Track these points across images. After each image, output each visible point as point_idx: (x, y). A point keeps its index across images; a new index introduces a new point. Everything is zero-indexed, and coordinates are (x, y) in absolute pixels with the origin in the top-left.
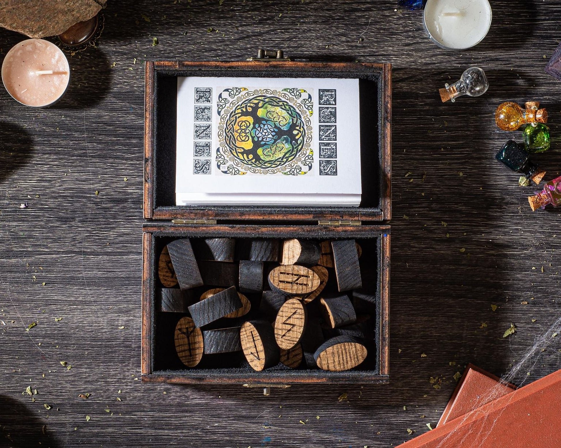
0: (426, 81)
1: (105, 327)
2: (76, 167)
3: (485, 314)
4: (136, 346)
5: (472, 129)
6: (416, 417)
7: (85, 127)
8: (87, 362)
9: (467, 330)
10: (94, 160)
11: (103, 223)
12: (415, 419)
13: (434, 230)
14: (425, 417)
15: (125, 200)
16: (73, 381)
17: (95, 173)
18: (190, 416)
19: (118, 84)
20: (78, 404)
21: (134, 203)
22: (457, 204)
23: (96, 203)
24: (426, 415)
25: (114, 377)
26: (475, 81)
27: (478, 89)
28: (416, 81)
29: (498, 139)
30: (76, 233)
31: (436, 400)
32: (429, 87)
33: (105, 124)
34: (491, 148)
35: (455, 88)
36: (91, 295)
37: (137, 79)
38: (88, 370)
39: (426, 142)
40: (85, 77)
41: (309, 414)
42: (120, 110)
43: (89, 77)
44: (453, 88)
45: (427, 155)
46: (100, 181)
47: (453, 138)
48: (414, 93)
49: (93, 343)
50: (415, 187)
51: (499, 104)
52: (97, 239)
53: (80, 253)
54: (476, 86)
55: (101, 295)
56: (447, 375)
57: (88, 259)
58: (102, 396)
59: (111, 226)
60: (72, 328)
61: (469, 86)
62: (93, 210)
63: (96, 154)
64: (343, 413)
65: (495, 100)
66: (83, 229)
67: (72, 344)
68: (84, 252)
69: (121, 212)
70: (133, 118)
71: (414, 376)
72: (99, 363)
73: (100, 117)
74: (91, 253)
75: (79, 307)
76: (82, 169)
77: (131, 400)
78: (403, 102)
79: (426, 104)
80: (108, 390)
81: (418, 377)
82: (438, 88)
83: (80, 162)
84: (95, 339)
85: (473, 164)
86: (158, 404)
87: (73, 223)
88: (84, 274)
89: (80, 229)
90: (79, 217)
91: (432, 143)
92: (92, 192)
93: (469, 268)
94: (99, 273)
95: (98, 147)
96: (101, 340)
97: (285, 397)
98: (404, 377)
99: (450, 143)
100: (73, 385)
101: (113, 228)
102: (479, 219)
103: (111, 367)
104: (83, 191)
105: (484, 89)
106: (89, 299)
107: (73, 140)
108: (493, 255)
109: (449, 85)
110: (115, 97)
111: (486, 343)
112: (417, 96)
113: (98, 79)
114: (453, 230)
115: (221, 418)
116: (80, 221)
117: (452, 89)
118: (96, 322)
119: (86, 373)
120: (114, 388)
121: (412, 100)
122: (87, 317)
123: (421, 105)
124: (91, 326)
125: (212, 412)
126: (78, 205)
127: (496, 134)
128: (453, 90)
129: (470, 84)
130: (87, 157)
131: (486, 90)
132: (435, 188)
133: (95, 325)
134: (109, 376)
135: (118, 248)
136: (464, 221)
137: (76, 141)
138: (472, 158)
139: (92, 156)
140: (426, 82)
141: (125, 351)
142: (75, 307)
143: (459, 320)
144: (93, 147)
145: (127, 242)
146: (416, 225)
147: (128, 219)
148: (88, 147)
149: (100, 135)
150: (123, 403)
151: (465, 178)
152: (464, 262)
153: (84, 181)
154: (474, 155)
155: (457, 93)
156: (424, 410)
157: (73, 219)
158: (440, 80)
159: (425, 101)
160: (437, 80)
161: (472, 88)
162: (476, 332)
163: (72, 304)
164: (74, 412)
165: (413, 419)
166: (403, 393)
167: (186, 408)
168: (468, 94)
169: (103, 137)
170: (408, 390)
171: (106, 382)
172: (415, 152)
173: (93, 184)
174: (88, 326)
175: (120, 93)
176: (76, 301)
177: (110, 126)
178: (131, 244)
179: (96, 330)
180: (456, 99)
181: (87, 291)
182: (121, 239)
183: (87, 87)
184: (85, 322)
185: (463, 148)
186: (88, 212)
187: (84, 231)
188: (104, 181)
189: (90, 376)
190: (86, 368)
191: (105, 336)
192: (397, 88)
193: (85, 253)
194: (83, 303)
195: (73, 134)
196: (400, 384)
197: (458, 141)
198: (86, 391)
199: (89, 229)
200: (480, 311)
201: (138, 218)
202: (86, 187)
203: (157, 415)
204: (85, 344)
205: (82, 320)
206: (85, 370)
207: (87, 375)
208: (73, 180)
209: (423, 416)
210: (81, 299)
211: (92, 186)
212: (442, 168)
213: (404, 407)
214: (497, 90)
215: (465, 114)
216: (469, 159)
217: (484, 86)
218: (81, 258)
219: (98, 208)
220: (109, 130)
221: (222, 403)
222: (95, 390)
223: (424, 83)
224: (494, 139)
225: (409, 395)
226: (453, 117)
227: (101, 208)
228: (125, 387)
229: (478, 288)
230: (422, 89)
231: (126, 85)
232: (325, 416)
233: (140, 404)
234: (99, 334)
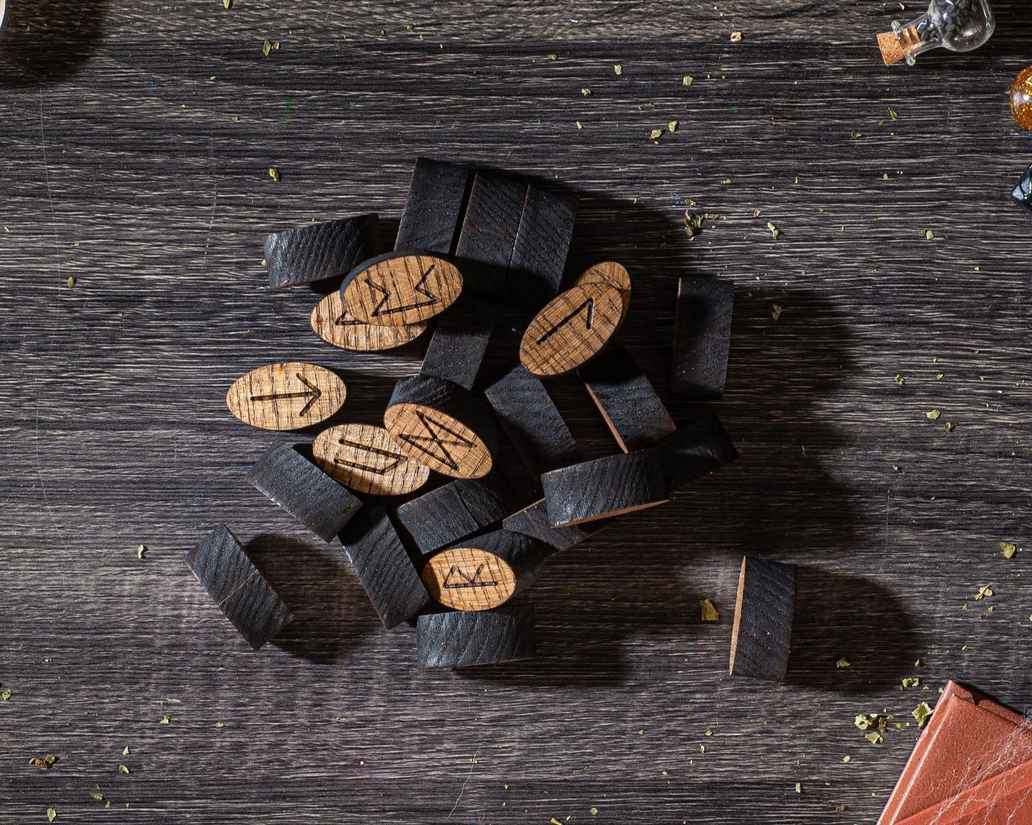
0: (845, 14)
1: (92, 599)
2: (20, 220)
3: (989, 565)
4: (165, 642)
5: (956, 130)
6: (824, 809)
7: (42, 127)
8: (50, 680)
9: (945, 604)
10: (63, 204)
11: (86, 353)
12: (825, 814)
13: (867, 367)
14: (846, 809)
15: (137, 300)
16: (15, 727)
17: (66, 236)
18: (292, 809)
19: (120, 25)
20: (28, 780)
21: (158, 305)
22: (920, 304)
23: (69, 307)
24: (849, 806)
25: (113, 717)
26: (961, 15)
27: (969, 33)
28: (822, 15)
29: (1017, 151)
30: (23, 376)
31: (872, 769)
32: (855, 30)
33: (89, 118)
34: (999, 174)
35: (915, 33)
36: (59, 522)
37: (164, 13)
38: (51, 700)
39: (849, 159)
40: (42, 8)
41: (572, 802)
42: (126, 85)
43: (52, 8)
44: (909, 31)
45: (848, 190)
46: (79, 254)
47: (913, 152)
48: (818, 44)
49: (64, 637)
50: (823, 266)
51: (1020, 69)
52: (71, 391)
53: (31, 424)
54: (964, 27)
55: (80, 522)
56: (899, 711)
57: (51, 438)
58: (85, 763)
59: (105, 360)
60: (13, 602)
61: (950, 27)
62: (61, 322)
63: (70, 190)
64: (654, 800)
65: (1008, 61)
66: (38, 367)
67: (12, 640)
68: (41, 421)
69: (129, 327)
70: (156, 105)
71: (820, 713)
72: (76, 683)
73: (78, 102)
74: (59, 425)
75: (30, 551)
76: (35, 225)
77: (152, 772)
78: (794, 65)
79: (849, 71)
80: (99, 747)
81: (832, 715)
82: (873, 32)
83: (31, 210)
84: (66, 628)
85: (958, 211)
86: (215, 780)
87: (14, 354)
88: (41, 474)
89: (31, 368)
90: (29, 339)
91: (862, 162)
92: (59, 280)
93: (951, 457)
94: (78, 470)
95: (72, 173)
96: (81, 629)
97: (518, 763)
98: (796, 715)
99: (903, 161)
100: (17, 736)
101: (110, 365)
102: (973, 342)
103: (105, 694)
104: (38, 278)
105: (983, 34)
106: (52, 532)
107: (13, 158)
108: (1006, 426)
109: (902, 24)
110: (112, 56)
111: (989, 634)
112: (824, 51)
113: (74, 13)
114: (910, 367)
115: (365, 812)
116: (32, 349)
117: (907, 34)
118: (69, 587)
119: (45, 706)
120: (111, 744)
121: (813, 60)
122: (49, 575)
123: (835, 73)
124: (59, 596)
125: (344, 798)
126: (26, 310)
127: (1012, 140)
128: (911, 35)
129: (950, 21)
130: (47, 197)
131: (988, 35)
132: (867, 268)
133: (67, 593)
134: (102, 715)
135: (120, 412)
136: (937, 346)
137: (21, 159)
138: (956, 197)
139: (59, 196)
140: (847, 18)
141: (139, 654)
142: (20, 551)
143: (927, 581)
144: (63, 174)
145: (143, 397)
146: (824, 356)
147: (145, 344)
148: (50, 174)
149: (78, 144)
150: (134, 779)
151: (940, 245)
152: (937, 443)
153: (40, 254)
154: (962, 190)
155: (920, 44)
156: (844, 792)
157: (16, 343)
158: (880, 14)
159: (842, 63)
160: (872, 13)
161: (955, 33)
162: (965, 607)
163: (12, 544)
164: (19, 800)
165: (819, 814)
166: (794, 754)
167: (284, 790)
168: (946, 44)
169: (86, 149)
170: (806, 746)
171: (94, 729)
172: (822, 184)
173: (61, 261)
174: (50, 596)
175: (124, 46)
176: (21, 537)
177: (101, 123)
178: (152, 402)
179: (69, 605)
180: (918, 58)
181: (49, 513)
182: (128, 390)
183: (46, 32)
184: (44, 588)
185: (934, 174)
186: (51, 326)
187: (41, 371)
188: (86, 255)
189: (55, 714)
190: (47, 696)
191: (90, 620)
192: (779, 33)
193: (43, 425)
194: (39, 542)
195: (14, 144)
196: (787, 731)
197: (924, 156)
198: (46, 750)
199: (52, 368)
200: (977, 560)
201: (167, 340)
202: (45, 268)
203: (214, 805)
204: (43, 640)
205: (36, 582)
206: (43, 701)
207: (50, 712)
208: (14, 252)
209: (843, 808)
210: (33, 532)
211: (59, 266)
212: (885, 222)
213: (798, 785)
214: (1014, 37)
215: (938, 92)
216: (950, 200)
217: (984, 27)
218: (33, 435)
219: (75, 319)
220: (99, 134)
221: (368, 776)
222: (68, 748)
223: (842, 20)
224: (1007, 151)
225: (809, 757)
226: (910, 100)
227: (80, 318)
228: (138, 740)
229: (972, 505)
230: (837, 35)
231: (139, 28)
232: (610, 809)
233: (175, 780)
234: (78, 615)
